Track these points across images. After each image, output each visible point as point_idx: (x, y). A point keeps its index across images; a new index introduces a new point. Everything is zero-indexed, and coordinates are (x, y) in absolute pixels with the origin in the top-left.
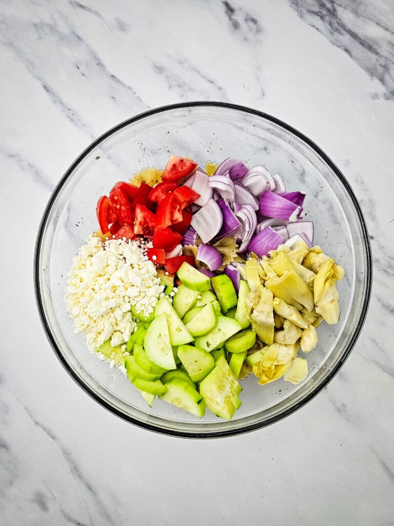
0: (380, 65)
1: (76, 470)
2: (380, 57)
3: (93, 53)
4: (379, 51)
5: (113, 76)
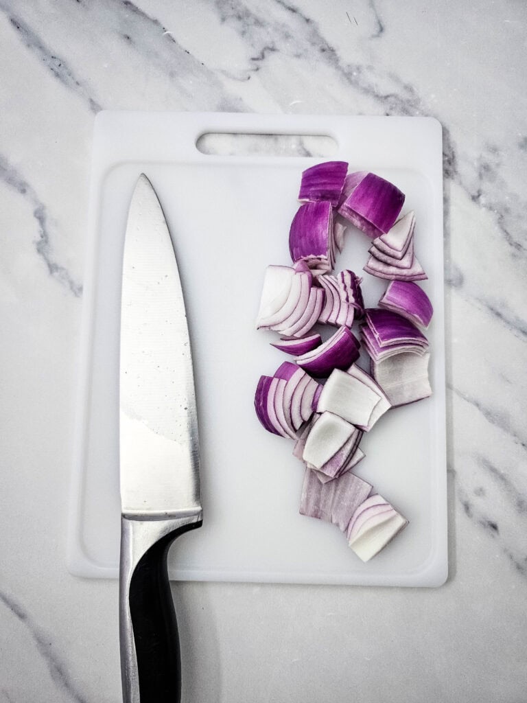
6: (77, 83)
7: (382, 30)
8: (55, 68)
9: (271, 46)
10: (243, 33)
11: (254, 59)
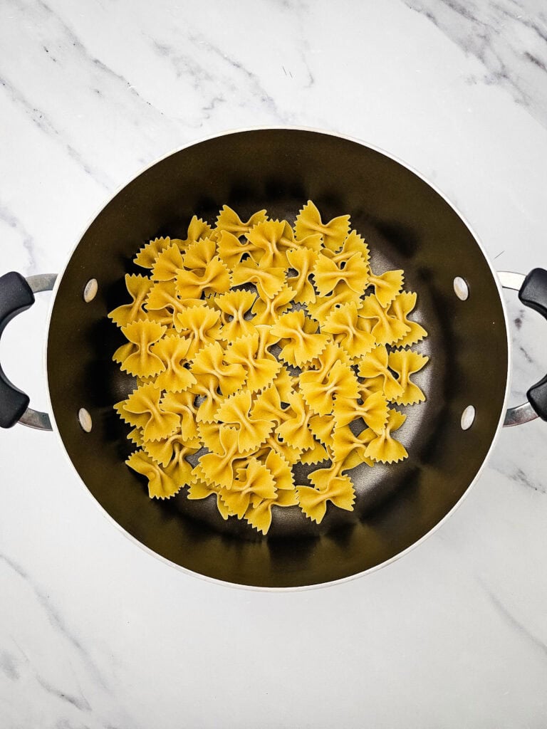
0: (478, 35)
1: (56, 620)
2: (478, 24)
3: (67, 28)
4: (476, 16)
5: (96, 61)
6: (57, 132)
7: (312, 81)
8: (37, 119)
9: (219, 97)
10: (196, 86)
11: (205, 109)
